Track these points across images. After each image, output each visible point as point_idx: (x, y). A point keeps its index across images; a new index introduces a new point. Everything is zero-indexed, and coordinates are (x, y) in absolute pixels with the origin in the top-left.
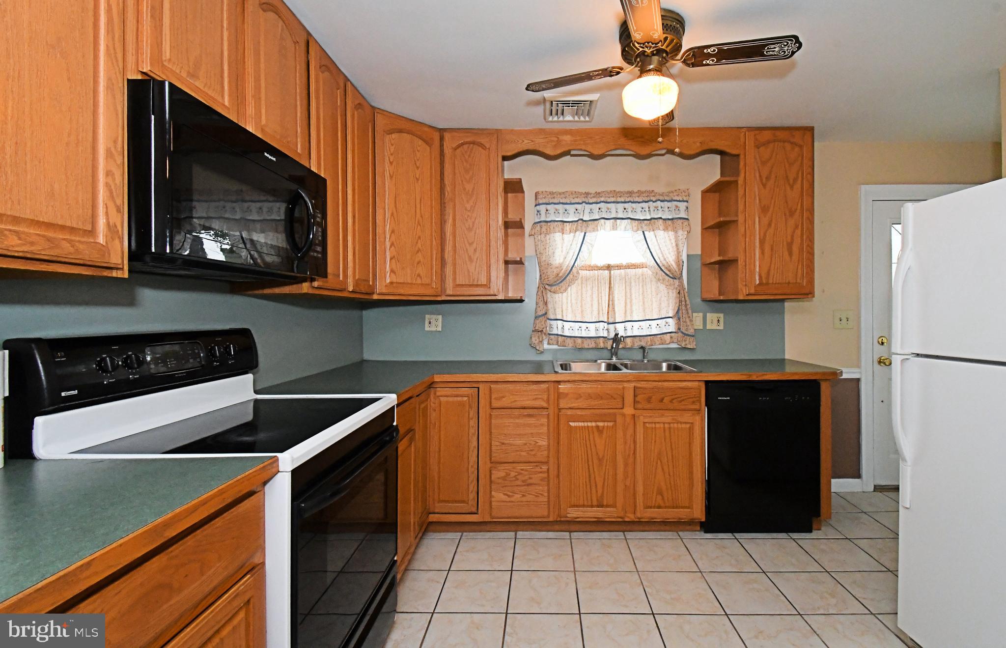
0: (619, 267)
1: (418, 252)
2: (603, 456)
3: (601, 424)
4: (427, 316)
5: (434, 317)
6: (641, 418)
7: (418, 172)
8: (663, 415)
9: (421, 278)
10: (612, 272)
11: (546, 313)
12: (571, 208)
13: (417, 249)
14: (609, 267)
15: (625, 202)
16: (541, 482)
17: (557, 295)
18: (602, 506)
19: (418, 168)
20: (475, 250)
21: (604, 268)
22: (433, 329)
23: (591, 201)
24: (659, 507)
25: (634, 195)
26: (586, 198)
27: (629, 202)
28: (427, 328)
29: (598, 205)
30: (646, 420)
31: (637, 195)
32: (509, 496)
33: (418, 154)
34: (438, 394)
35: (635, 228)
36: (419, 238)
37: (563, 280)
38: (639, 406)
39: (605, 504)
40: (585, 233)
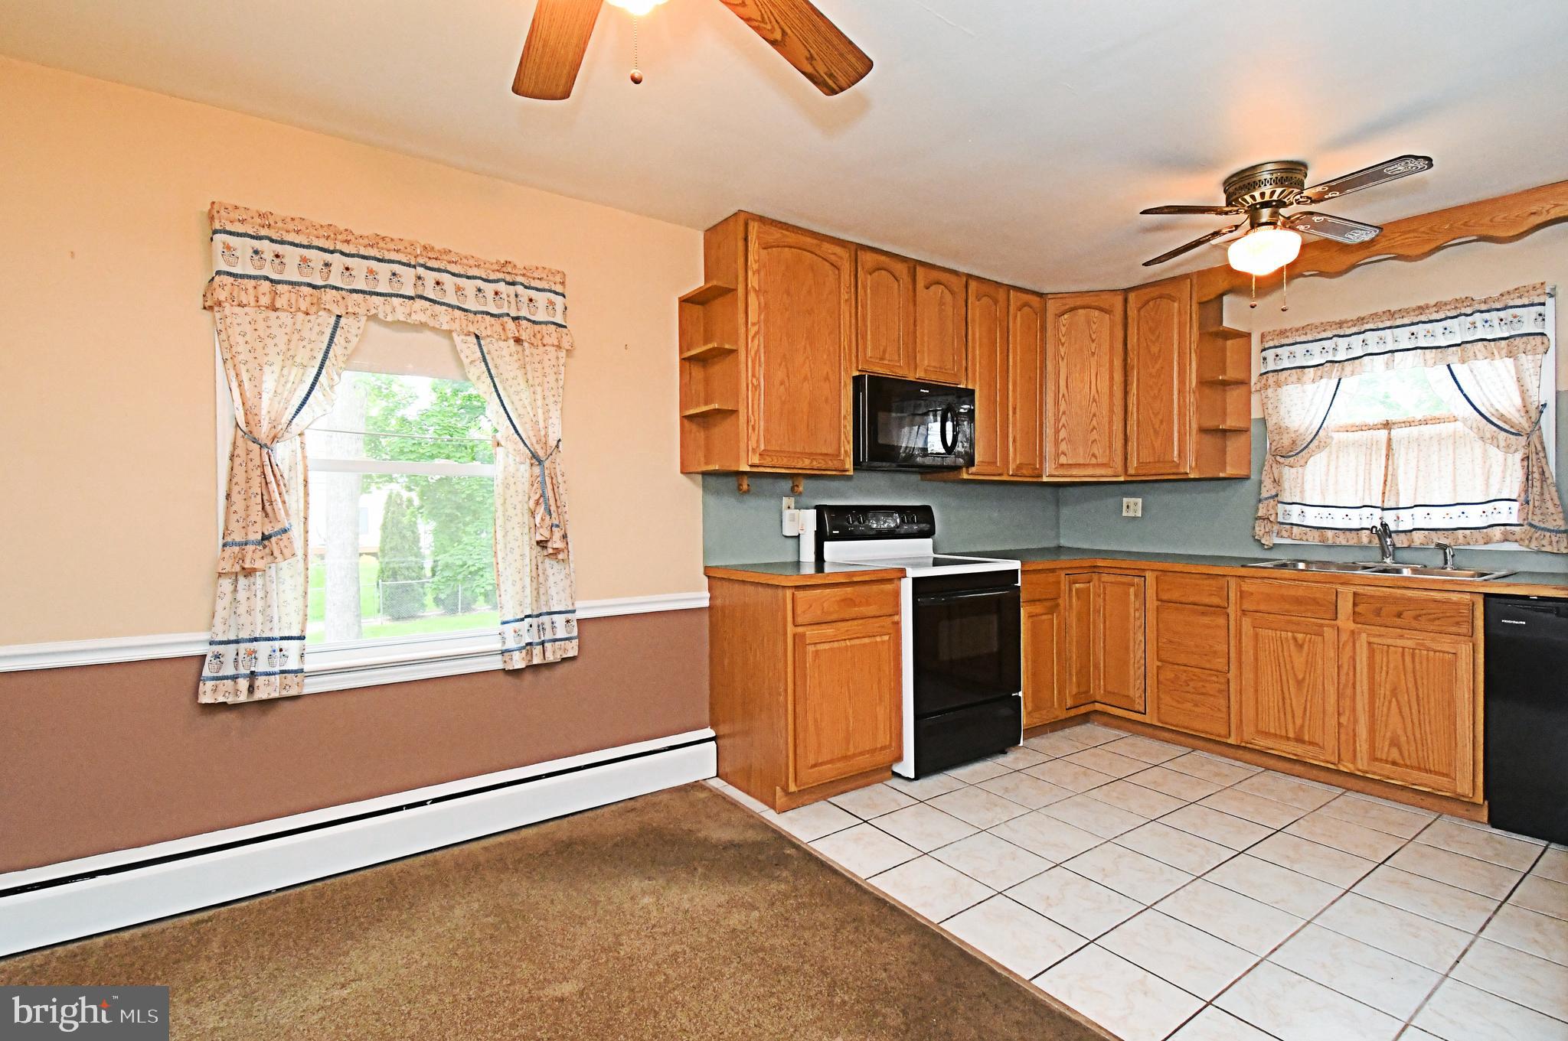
0: (1409, 424)
1: (1092, 430)
2: (1304, 679)
3: (1300, 636)
4: (1125, 500)
5: (1132, 500)
6: (1364, 636)
7: (1093, 346)
8: (1401, 637)
9: (1096, 457)
10: (1393, 432)
11: (1277, 495)
12: (1315, 347)
13: (1091, 427)
14: (1387, 425)
15: (1412, 324)
16: (1217, 694)
17: (1293, 470)
18: (1302, 741)
19: (1093, 341)
20: (1162, 422)
21: (1380, 426)
22: (1131, 514)
23: (1348, 332)
24: (1394, 763)
25: (1427, 311)
26: (1341, 329)
27: (1417, 323)
28: (1125, 514)
29: (1362, 336)
30: (1372, 640)
31: (1435, 309)
32: (1178, 702)
33: (1094, 327)
34: (1103, 579)
35: (1430, 362)
36: (1094, 415)
37: (1303, 450)
38: (1361, 619)
39: (1306, 738)
40: (1340, 379)
